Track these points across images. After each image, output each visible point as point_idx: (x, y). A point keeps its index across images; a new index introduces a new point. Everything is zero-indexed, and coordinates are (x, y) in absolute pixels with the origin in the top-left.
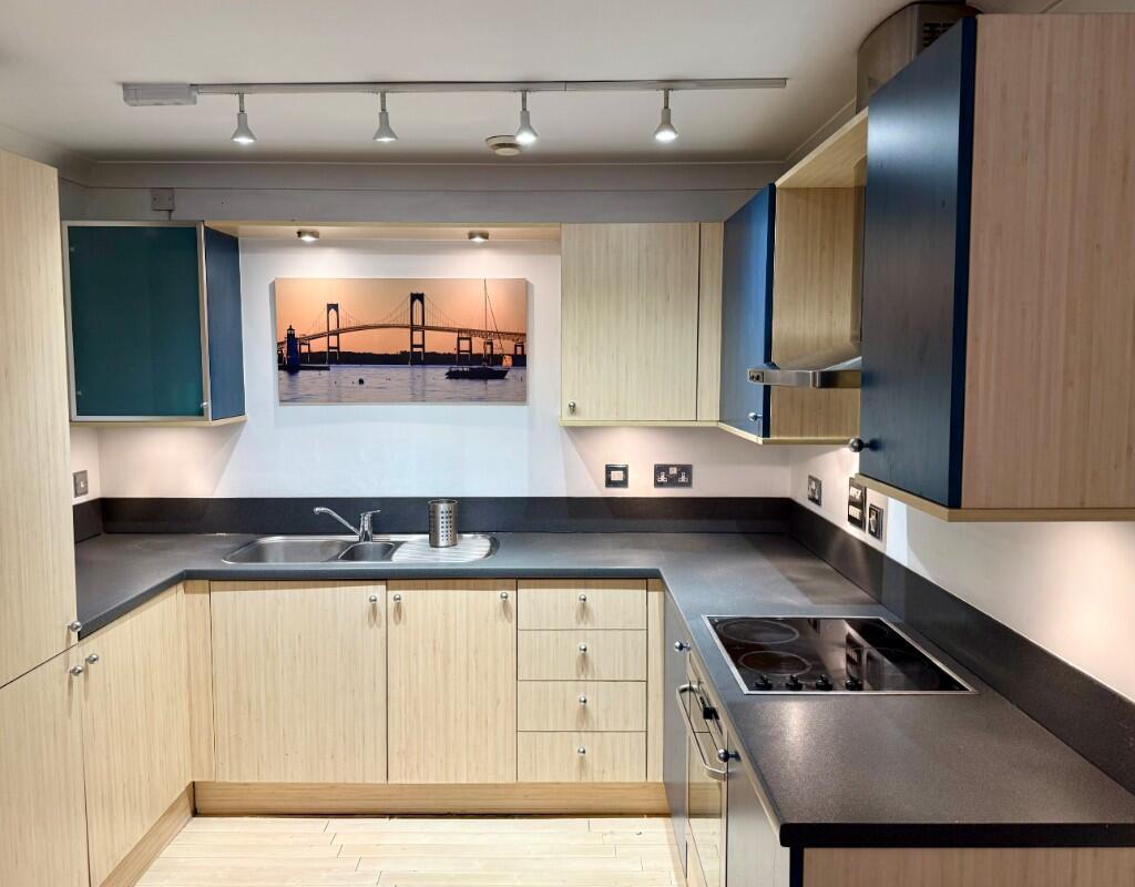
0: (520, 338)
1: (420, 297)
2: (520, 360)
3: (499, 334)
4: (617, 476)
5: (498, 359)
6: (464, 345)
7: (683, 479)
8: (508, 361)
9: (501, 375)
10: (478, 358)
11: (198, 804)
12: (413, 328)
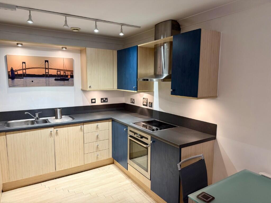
0: (72, 72)
1: (47, 61)
2: (72, 77)
3: (67, 71)
4: (93, 101)
5: (67, 76)
6: (59, 73)
7: (106, 101)
8: (69, 77)
9: (68, 80)
10: (62, 76)
12: (46, 69)
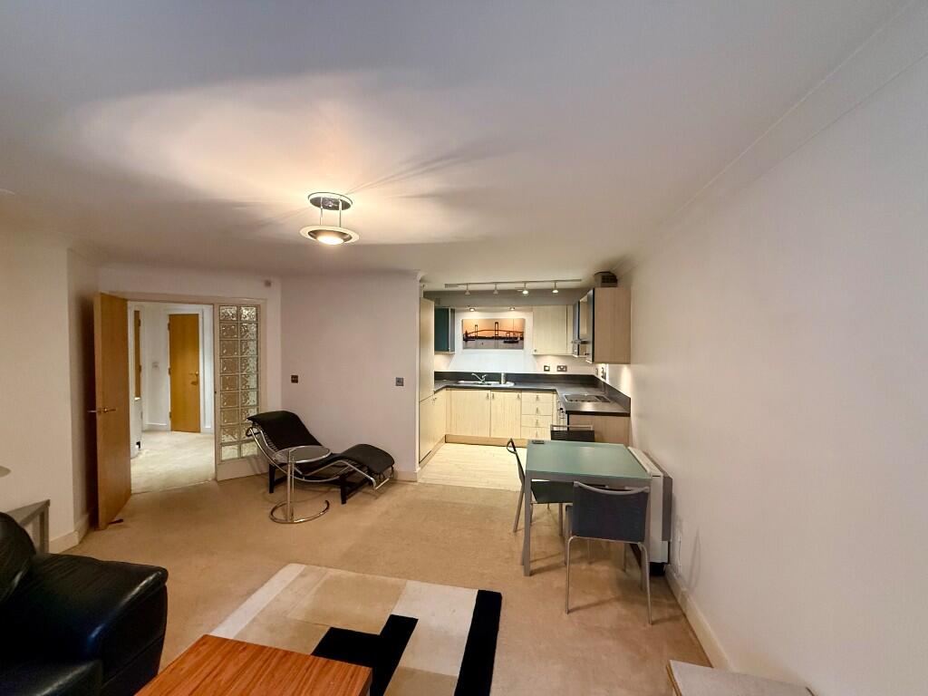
0: (522, 333)
1: (497, 323)
2: (522, 339)
3: (517, 332)
4: (547, 368)
6: (508, 335)
7: (565, 370)
8: (519, 339)
9: (517, 342)
10: (510, 338)
11: (446, 440)
12: (495, 330)
